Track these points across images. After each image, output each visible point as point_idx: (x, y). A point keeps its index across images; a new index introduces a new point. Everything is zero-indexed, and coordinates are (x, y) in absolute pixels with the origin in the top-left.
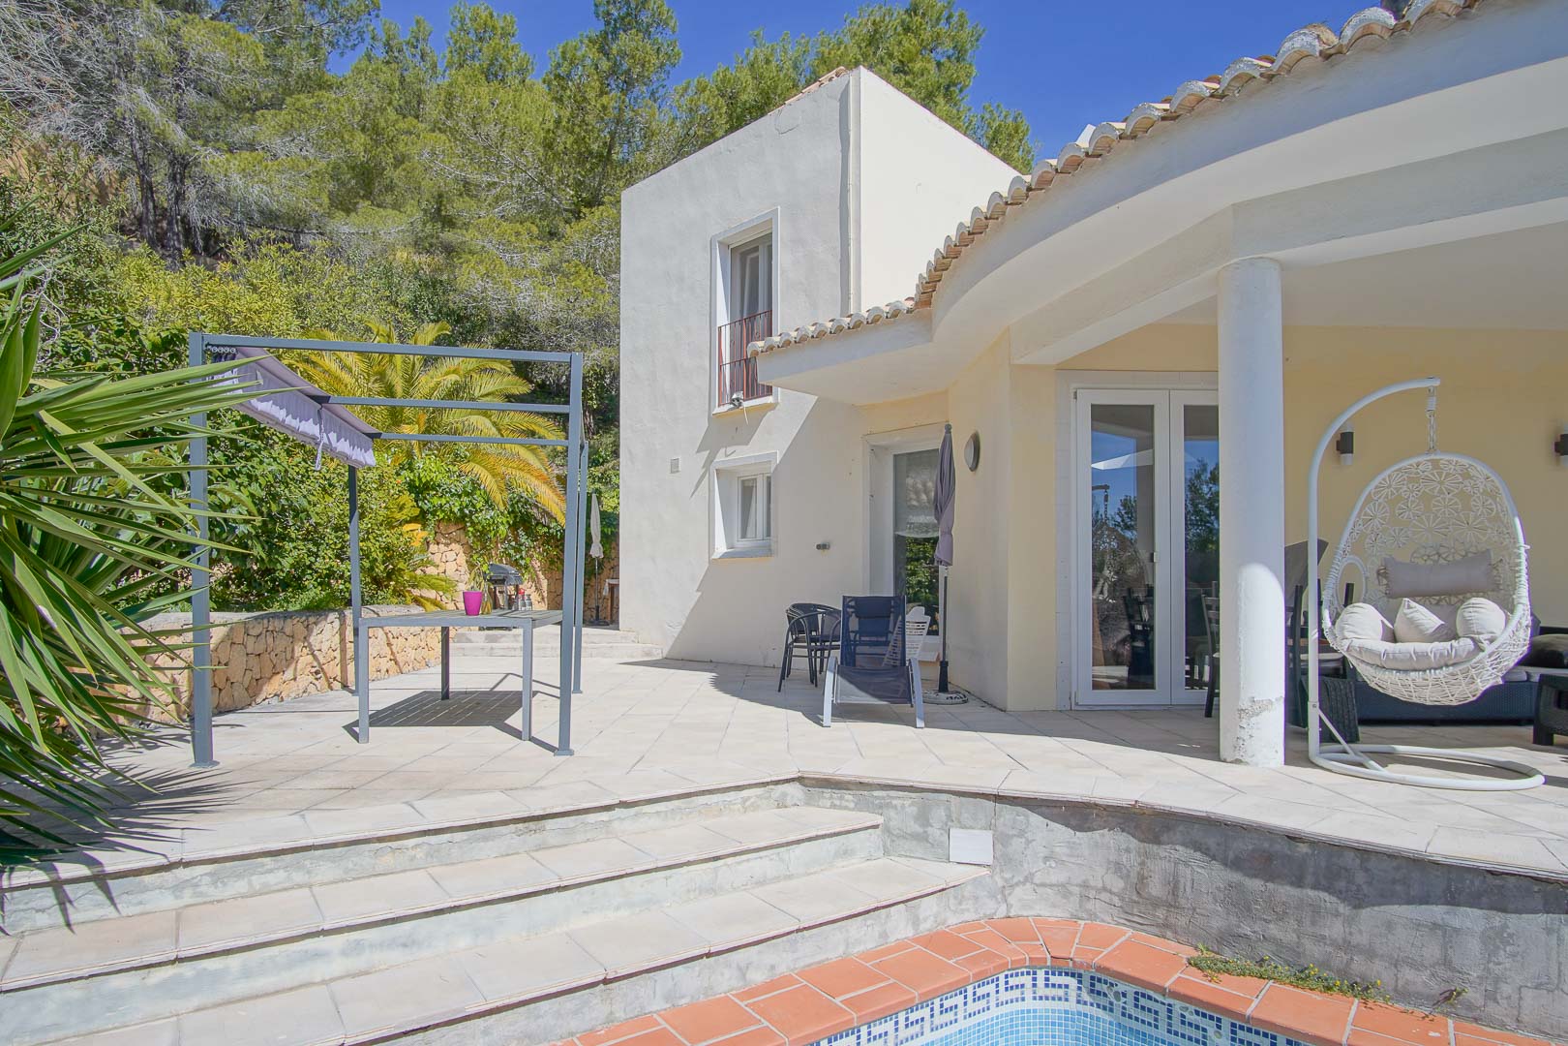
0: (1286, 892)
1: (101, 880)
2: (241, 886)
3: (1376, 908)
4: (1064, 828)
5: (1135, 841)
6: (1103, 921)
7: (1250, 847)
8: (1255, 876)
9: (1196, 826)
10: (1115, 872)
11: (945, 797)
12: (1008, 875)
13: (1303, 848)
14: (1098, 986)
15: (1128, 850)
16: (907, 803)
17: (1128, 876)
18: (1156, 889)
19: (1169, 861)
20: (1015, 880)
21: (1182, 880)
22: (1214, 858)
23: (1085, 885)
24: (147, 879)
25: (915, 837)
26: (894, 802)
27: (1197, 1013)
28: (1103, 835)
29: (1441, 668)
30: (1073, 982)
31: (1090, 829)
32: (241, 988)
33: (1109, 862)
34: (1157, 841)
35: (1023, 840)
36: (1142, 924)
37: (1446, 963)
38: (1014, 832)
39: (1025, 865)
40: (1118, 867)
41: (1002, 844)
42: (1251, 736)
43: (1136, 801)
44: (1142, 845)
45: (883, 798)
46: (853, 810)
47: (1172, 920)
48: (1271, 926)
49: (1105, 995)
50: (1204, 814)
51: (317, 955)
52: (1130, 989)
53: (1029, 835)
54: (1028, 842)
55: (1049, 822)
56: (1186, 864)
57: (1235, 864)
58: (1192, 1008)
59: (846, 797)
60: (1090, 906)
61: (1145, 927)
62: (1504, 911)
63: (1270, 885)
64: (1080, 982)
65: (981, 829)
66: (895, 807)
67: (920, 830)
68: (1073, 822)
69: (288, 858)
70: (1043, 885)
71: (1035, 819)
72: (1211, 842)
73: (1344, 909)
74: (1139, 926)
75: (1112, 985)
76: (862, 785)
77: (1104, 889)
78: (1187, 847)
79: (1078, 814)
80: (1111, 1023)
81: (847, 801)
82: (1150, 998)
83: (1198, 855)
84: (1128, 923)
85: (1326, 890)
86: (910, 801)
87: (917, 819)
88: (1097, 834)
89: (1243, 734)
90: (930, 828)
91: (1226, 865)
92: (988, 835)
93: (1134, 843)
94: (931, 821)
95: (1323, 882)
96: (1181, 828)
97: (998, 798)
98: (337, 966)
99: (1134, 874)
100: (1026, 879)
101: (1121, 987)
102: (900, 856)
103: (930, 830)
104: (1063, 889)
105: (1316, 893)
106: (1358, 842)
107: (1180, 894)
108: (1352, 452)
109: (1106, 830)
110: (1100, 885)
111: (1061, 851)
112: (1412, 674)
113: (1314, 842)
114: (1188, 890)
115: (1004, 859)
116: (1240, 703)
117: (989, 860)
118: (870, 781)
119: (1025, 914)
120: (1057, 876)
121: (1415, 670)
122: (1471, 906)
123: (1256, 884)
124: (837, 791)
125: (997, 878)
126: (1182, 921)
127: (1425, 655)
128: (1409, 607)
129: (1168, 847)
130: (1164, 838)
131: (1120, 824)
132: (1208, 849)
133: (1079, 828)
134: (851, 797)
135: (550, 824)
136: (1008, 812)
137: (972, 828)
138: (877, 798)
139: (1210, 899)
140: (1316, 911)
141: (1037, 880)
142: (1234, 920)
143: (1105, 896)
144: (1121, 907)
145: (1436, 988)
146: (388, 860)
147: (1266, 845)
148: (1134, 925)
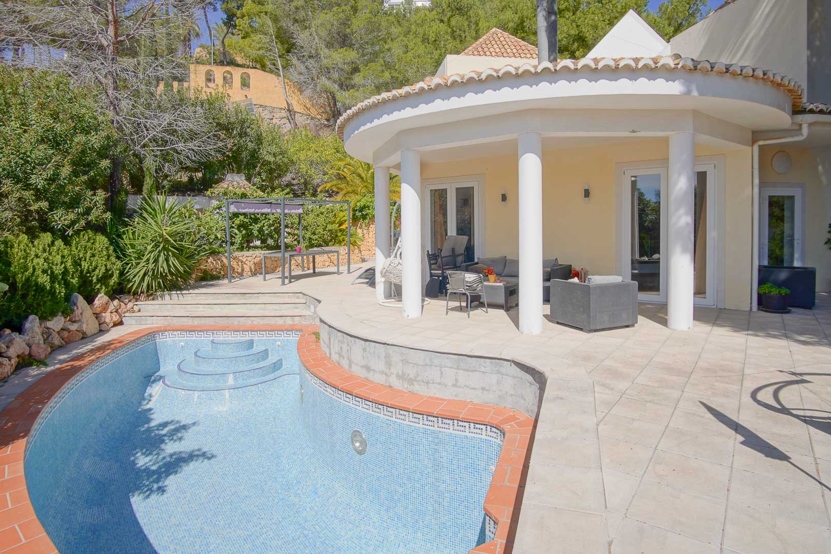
1: (182, 294)
2: (199, 298)
24: (188, 295)
32: (189, 310)
51: (199, 307)
69: (205, 295)
98: (202, 309)
135: (247, 295)
146: (219, 297)
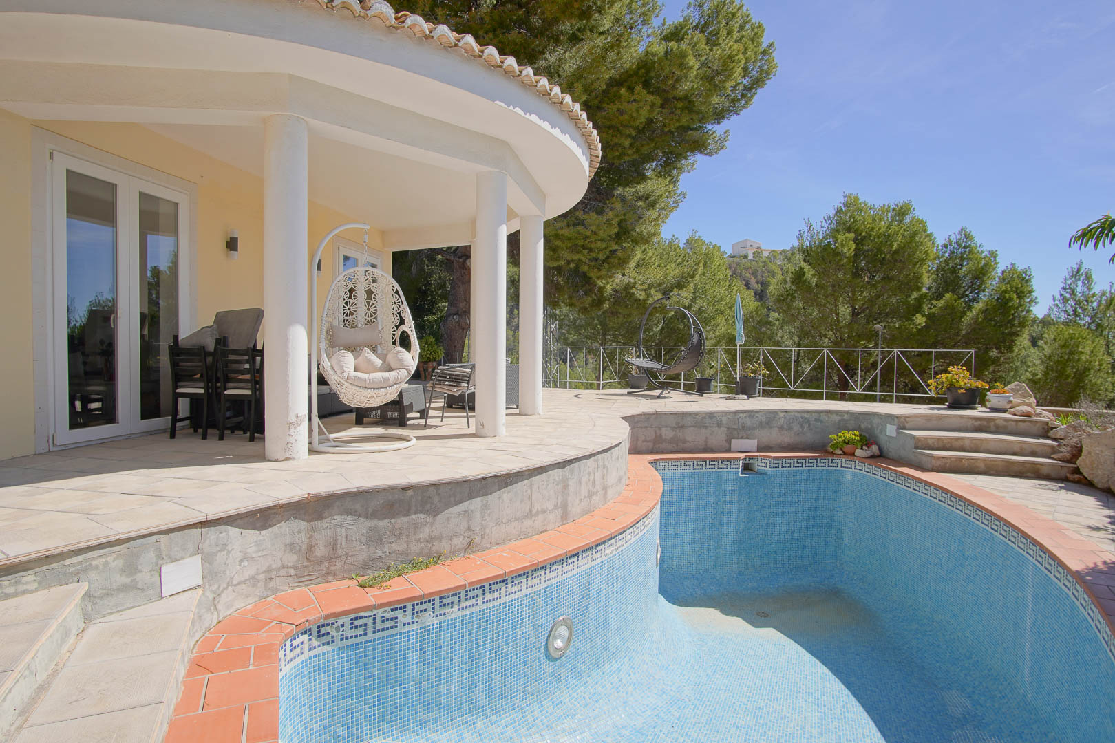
0: (402, 521)
3: (443, 513)
4: (252, 531)
5: (305, 523)
6: (283, 591)
7: (382, 502)
8: (385, 518)
9: (348, 499)
10: (291, 551)
11: (153, 539)
12: (214, 588)
13: (410, 493)
14: (323, 631)
15: (299, 532)
16: (112, 560)
17: (300, 550)
18: (321, 551)
19: (330, 528)
20: (221, 589)
21: (339, 538)
22: (360, 516)
23: (269, 570)
25: (124, 589)
26: (94, 563)
27: (392, 610)
28: (281, 527)
29: (393, 385)
30: (305, 637)
31: (270, 526)
33: (286, 545)
34: (321, 518)
35: (226, 552)
36: (310, 580)
37: (469, 529)
38: (218, 549)
39: (228, 572)
40: (291, 547)
41: (209, 563)
42: (296, 440)
43: (309, 494)
44: (309, 524)
45: (80, 563)
46: (36, 590)
47: (332, 568)
48: (393, 545)
49: (328, 633)
50: (355, 490)
52: (346, 620)
53: (229, 547)
54: (229, 552)
55: (243, 531)
56: (342, 526)
57: (373, 515)
58: (389, 609)
59: (24, 579)
60: (272, 584)
61: (313, 581)
62: (487, 495)
63: (393, 520)
64: (310, 635)
65: (190, 556)
66: (97, 567)
67: (127, 580)
68: (258, 525)
70: (239, 583)
71: (234, 531)
72: (358, 507)
73: (429, 520)
74: (310, 582)
75: (333, 624)
76: (48, 559)
77: (283, 567)
78: (341, 515)
79: (260, 518)
80: (333, 651)
81: (27, 583)
82: (361, 618)
83: (349, 517)
84: (301, 584)
85: (421, 512)
86: (114, 555)
87: (123, 571)
88: (276, 529)
89: (291, 440)
90: (139, 574)
91: (367, 518)
92: (197, 560)
93: (303, 525)
94: (140, 567)
95: (420, 509)
96: (337, 503)
97: (204, 524)
99: (304, 548)
100: (228, 585)
101: (340, 622)
102: (104, 616)
103: (139, 576)
104: (253, 580)
105: (417, 516)
106: (435, 480)
107: (338, 547)
108: (237, 251)
109: (283, 522)
110: (279, 565)
111: (251, 550)
112: (382, 390)
113: (415, 488)
114: (344, 543)
115: (211, 574)
116: (289, 419)
117: (199, 581)
118: (58, 551)
119: (228, 614)
120: (249, 572)
121: (382, 388)
122: (477, 497)
123: (384, 523)
124: (9, 577)
125: (208, 593)
126: (339, 565)
127: (388, 379)
128: (368, 353)
129: (329, 519)
130: (326, 514)
131: (294, 514)
132: (356, 512)
133: (263, 528)
134: (33, 577)
136: (212, 533)
137: (182, 558)
138: (73, 565)
139: (358, 542)
140: (416, 526)
141: (235, 582)
142: (372, 550)
143: (283, 572)
144: (296, 575)
145: (465, 542)
147: (390, 497)
148: (307, 583)
